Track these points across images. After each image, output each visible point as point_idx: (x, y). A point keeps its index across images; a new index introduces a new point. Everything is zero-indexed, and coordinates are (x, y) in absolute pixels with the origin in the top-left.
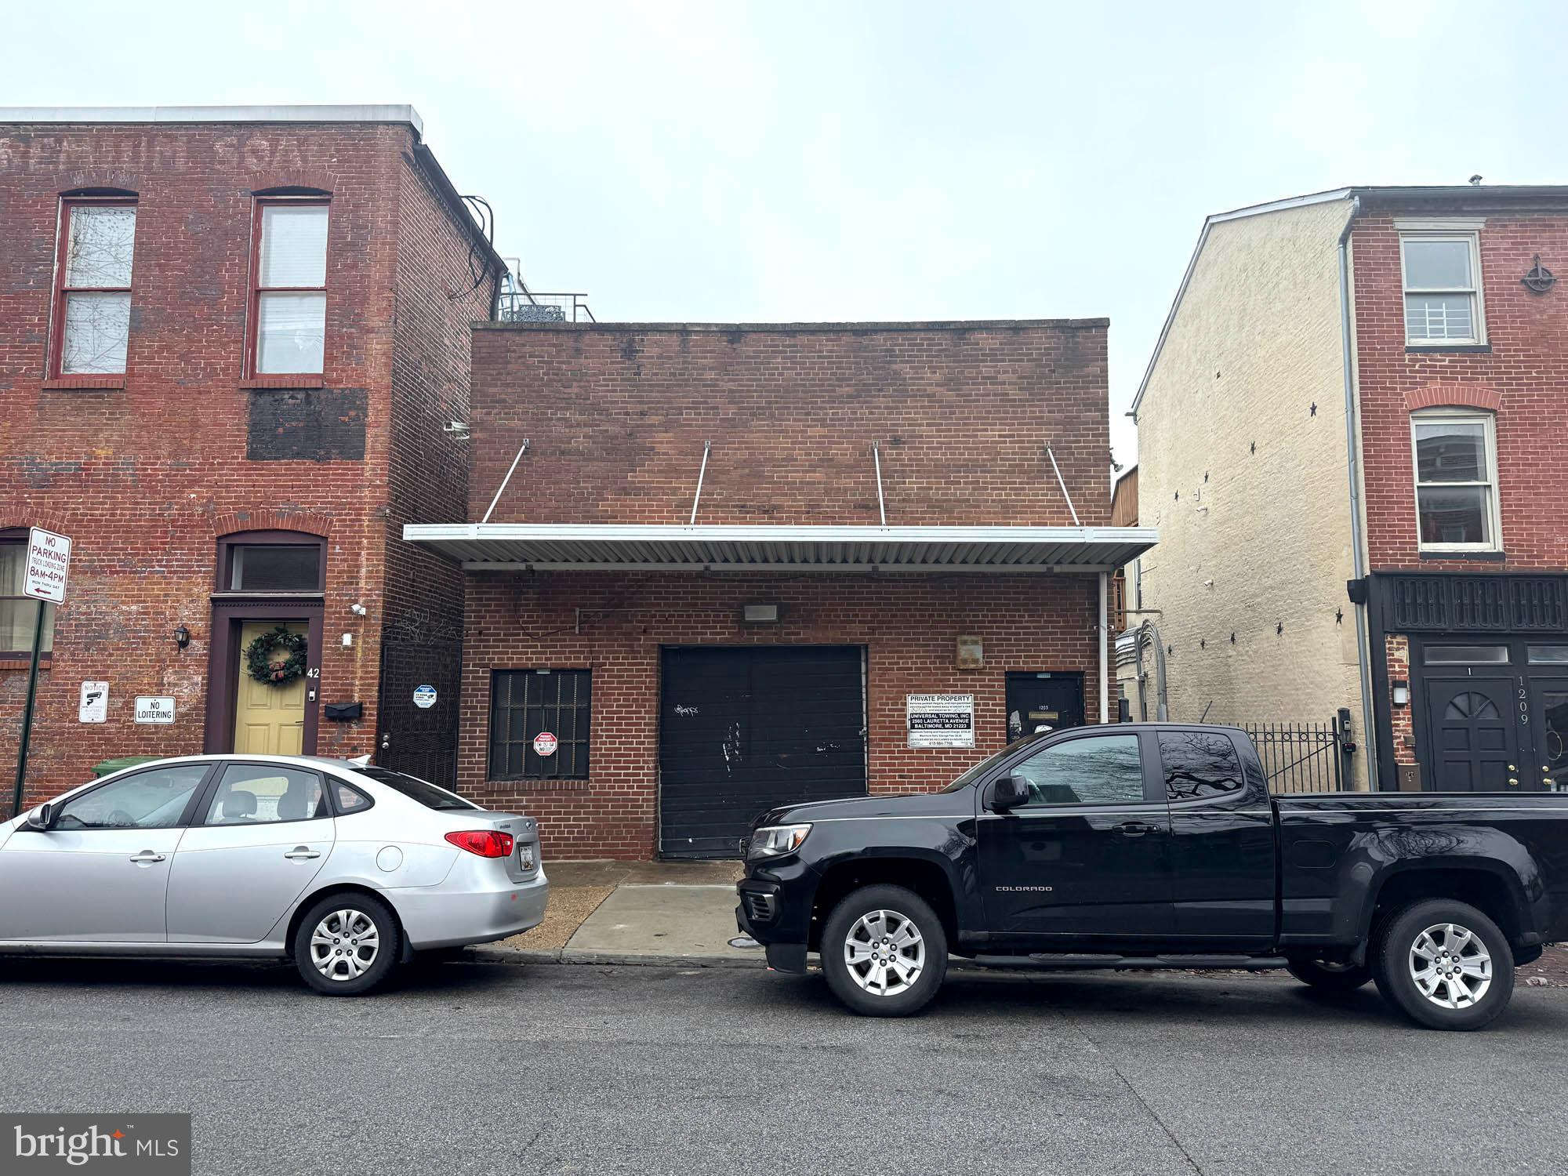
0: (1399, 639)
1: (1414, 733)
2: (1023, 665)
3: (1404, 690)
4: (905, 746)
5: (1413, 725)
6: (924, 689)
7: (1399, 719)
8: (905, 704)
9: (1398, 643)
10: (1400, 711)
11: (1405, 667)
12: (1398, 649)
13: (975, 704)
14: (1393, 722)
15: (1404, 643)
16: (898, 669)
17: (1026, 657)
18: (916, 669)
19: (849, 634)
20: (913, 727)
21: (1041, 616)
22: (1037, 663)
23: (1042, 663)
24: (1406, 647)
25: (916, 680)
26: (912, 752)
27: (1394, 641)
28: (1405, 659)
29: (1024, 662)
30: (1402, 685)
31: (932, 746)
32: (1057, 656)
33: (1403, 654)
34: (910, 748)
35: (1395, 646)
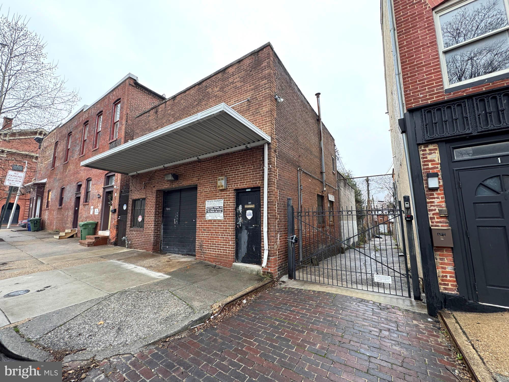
0: (431, 147)
1: (447, 206)
2: (240, 186)
3: (436, 179)
4: (205, 219)
5: (446, 202)
6: (210, 198)
7: (434, 198)
8: (205, 204)
9: (430, 150)
10: (435, 193)
11: (438, 164)
12: (430, 154)
13: (224, 203)
14: (428, 200)
15: (436, 149)
16: (205, 192)
17: (240, 183)
18: (209, 191)
19: (193, 181)
20: (207, 212)
21: (246, 166)
22: (244, 185)
23: (246, 184)
24: (437, 151)
25: (209, 195)
26: (206, 221)
27: (427, 149)
28: (436, 159)
29: (240, 185)
30: (435, 175)
31: (212, 219)
32: (250, 181)
33: (436, 156)
34: (206, 220)
35: (428, 152)
